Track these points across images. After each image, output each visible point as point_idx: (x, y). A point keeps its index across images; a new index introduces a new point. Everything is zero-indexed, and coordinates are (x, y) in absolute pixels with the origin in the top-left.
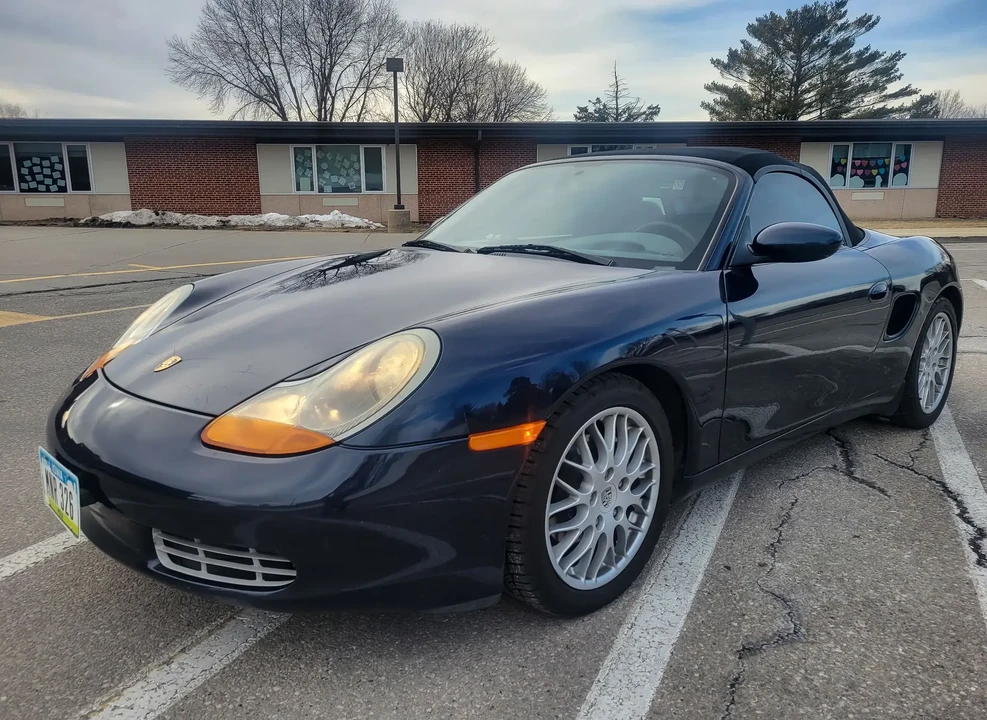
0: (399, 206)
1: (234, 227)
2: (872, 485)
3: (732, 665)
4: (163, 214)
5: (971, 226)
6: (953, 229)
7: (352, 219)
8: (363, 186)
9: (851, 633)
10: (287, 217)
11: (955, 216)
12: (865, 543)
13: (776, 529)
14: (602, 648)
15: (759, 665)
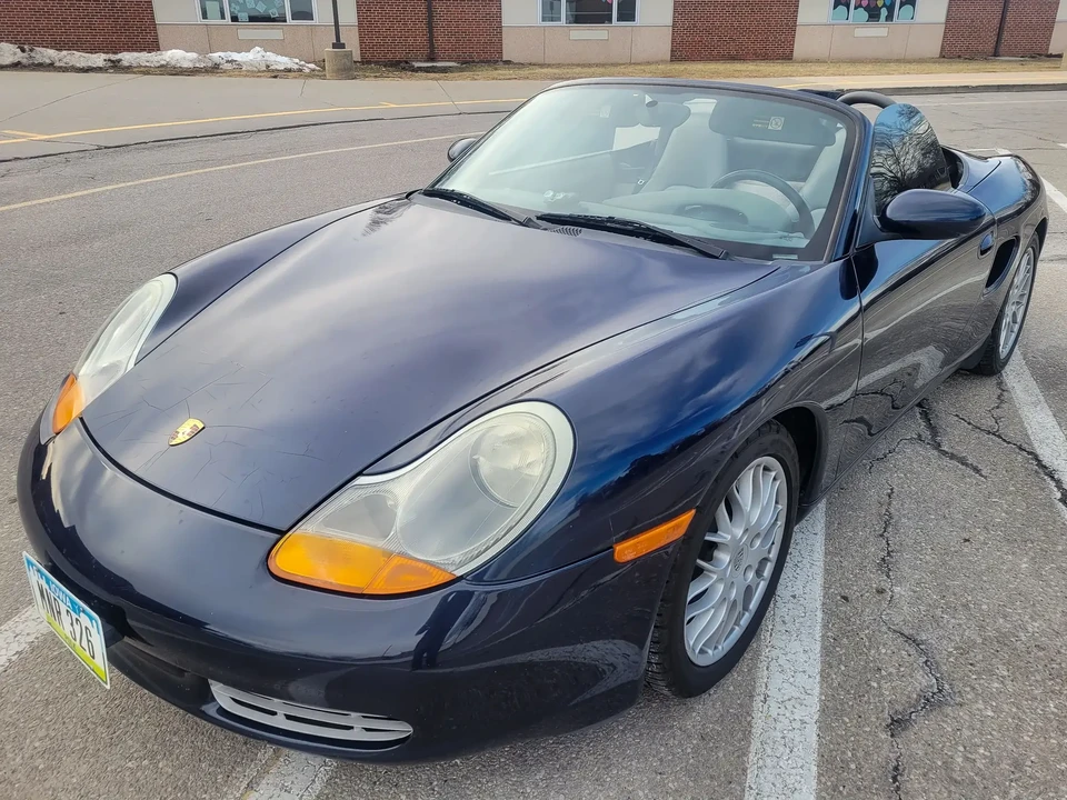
0: (338, 45)
1: (128, 69)
2: (963, 461)
3: (885, 749)
4: (31, 50)
5: (978, 71)
6: (961, 75)
7: (280, 59)
8: (289, 16)
9: (996, 685)
10: (194, 55)
11: (959, 57)
12: (977, 550)
13: (882, 535)
14: (740, 735)
15: (913, 744)
